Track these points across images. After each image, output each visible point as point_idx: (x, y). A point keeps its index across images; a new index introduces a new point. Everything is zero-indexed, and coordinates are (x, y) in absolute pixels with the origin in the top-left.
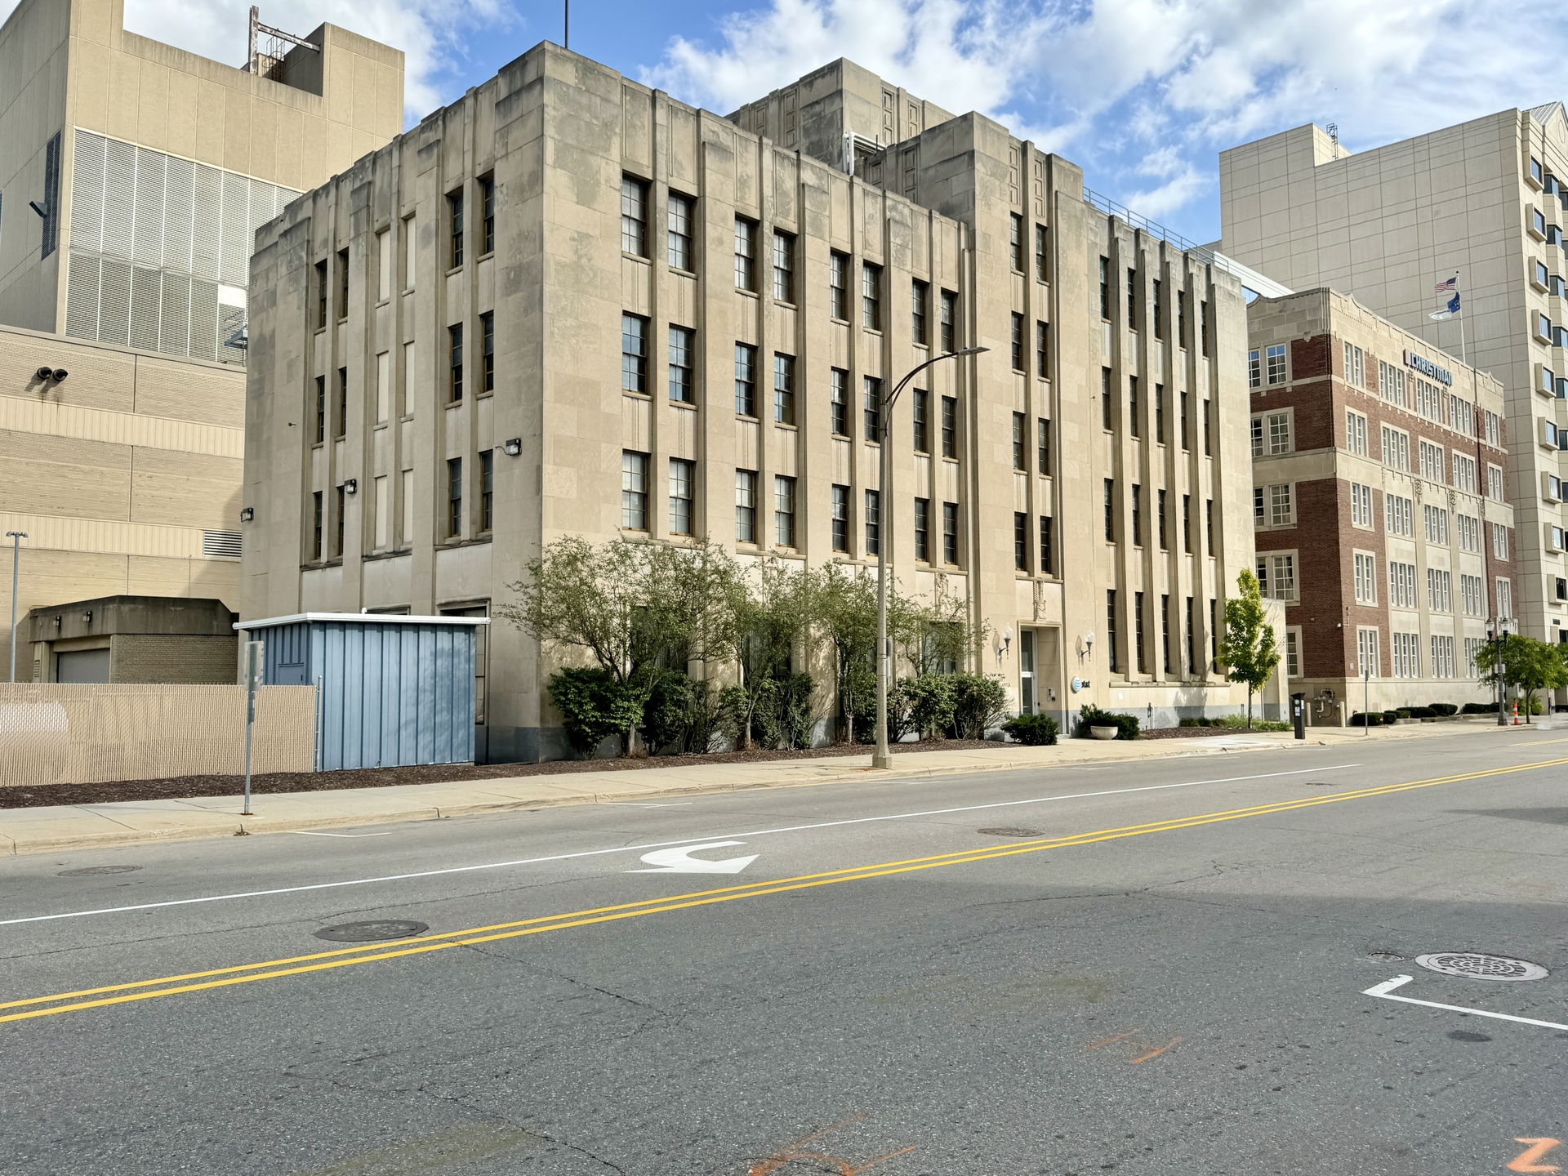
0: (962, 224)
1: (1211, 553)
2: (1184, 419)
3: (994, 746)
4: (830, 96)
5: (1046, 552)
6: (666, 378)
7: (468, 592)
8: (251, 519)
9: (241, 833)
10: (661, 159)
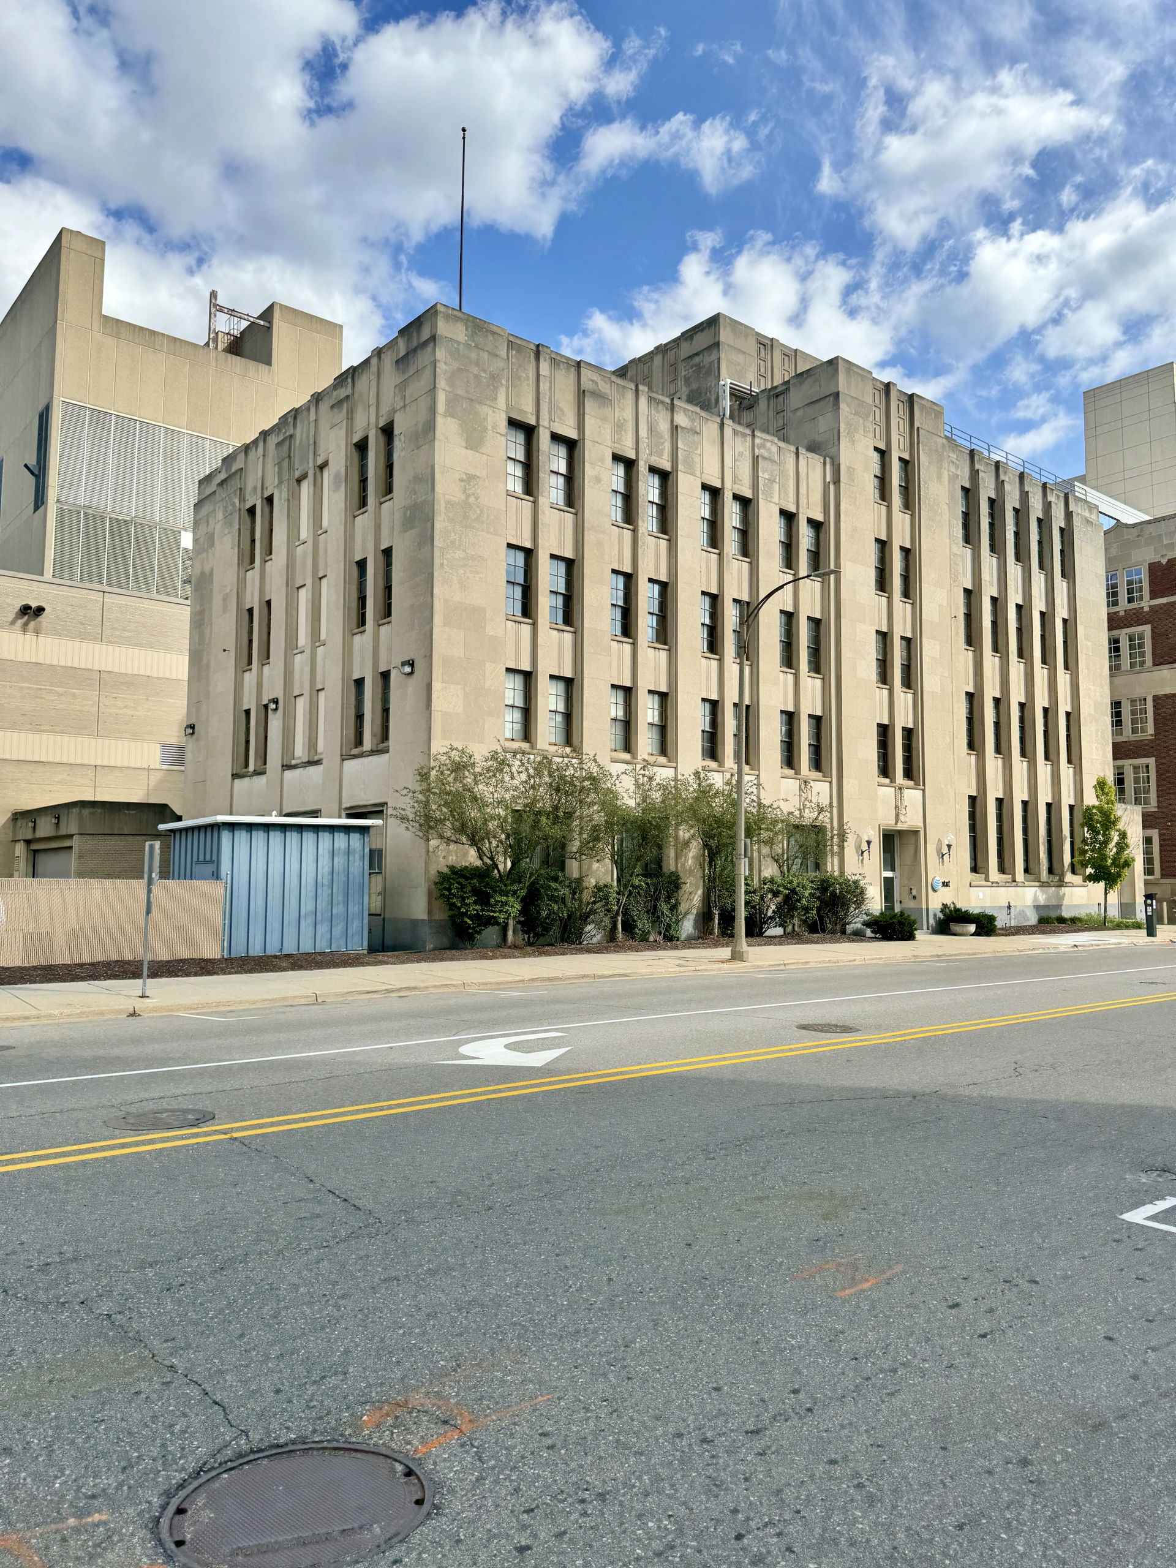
0: (828, 459)
1: (1069, 761)
2: (1043, 637)
3: (854, 941)
4: (709, 348)
5: (908, 760)
6: (547, 604)
7: (367, 797)
8: (193, 733)
9: (133, 1014)
10: (544, 407)
